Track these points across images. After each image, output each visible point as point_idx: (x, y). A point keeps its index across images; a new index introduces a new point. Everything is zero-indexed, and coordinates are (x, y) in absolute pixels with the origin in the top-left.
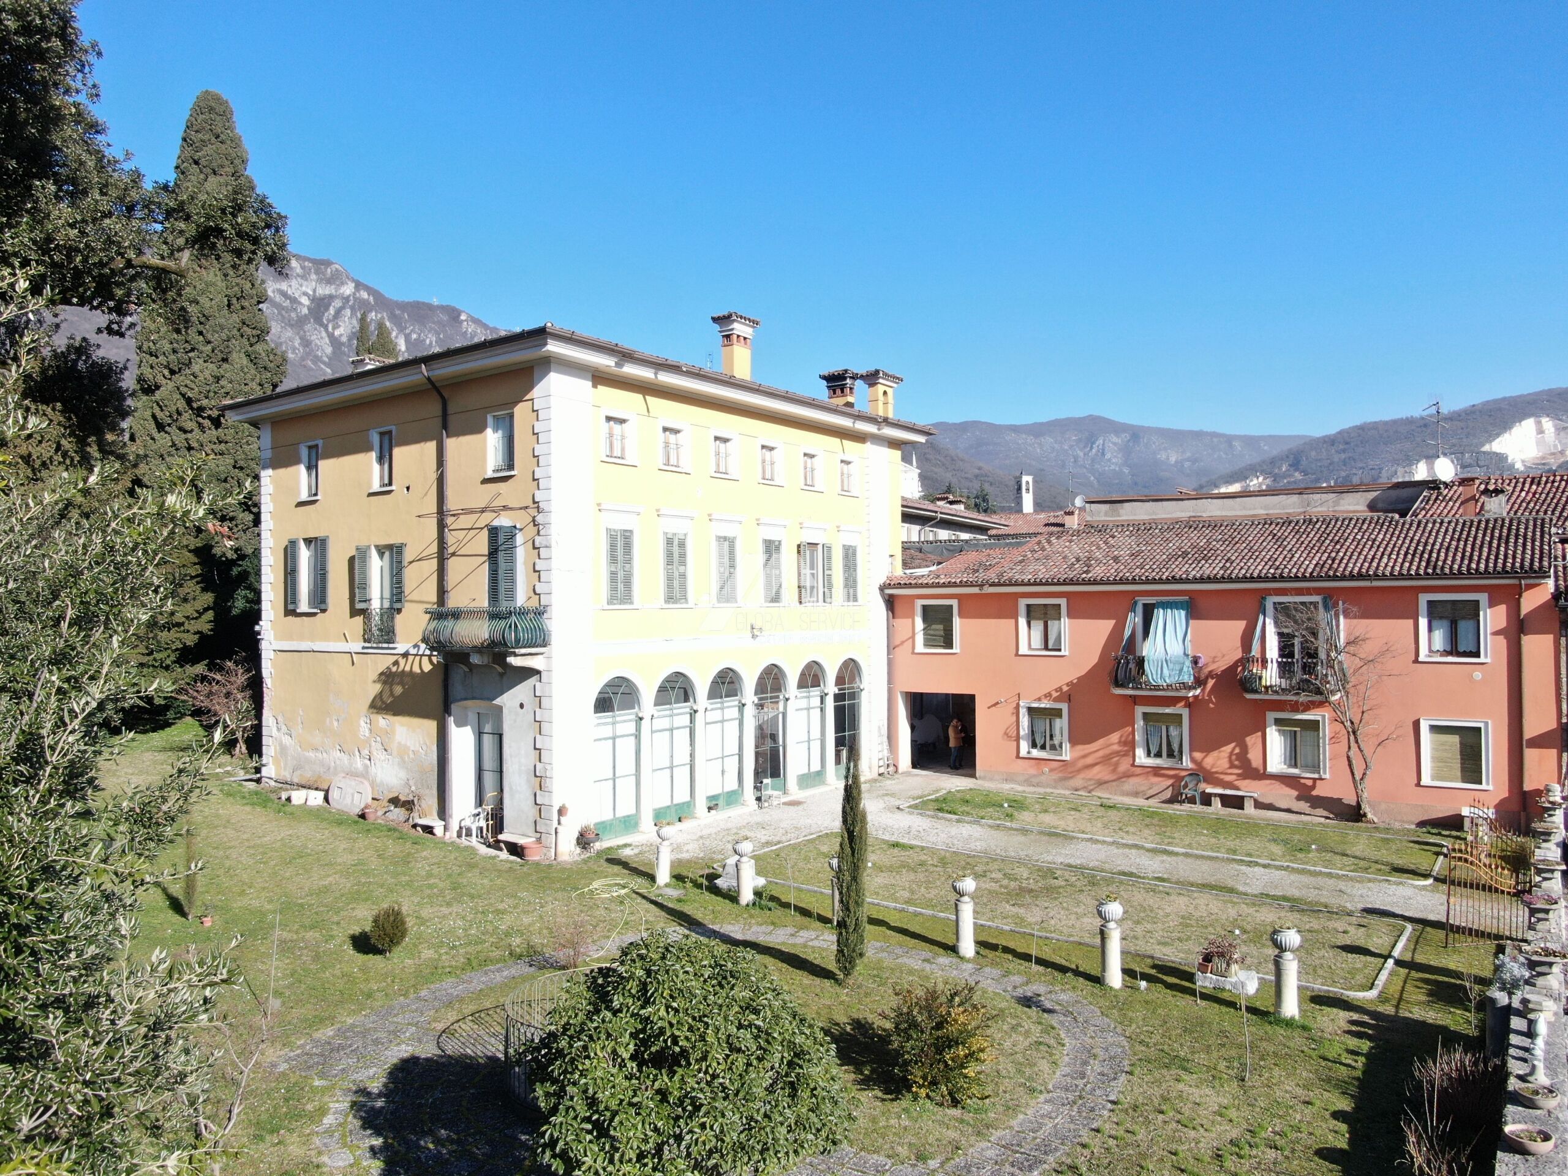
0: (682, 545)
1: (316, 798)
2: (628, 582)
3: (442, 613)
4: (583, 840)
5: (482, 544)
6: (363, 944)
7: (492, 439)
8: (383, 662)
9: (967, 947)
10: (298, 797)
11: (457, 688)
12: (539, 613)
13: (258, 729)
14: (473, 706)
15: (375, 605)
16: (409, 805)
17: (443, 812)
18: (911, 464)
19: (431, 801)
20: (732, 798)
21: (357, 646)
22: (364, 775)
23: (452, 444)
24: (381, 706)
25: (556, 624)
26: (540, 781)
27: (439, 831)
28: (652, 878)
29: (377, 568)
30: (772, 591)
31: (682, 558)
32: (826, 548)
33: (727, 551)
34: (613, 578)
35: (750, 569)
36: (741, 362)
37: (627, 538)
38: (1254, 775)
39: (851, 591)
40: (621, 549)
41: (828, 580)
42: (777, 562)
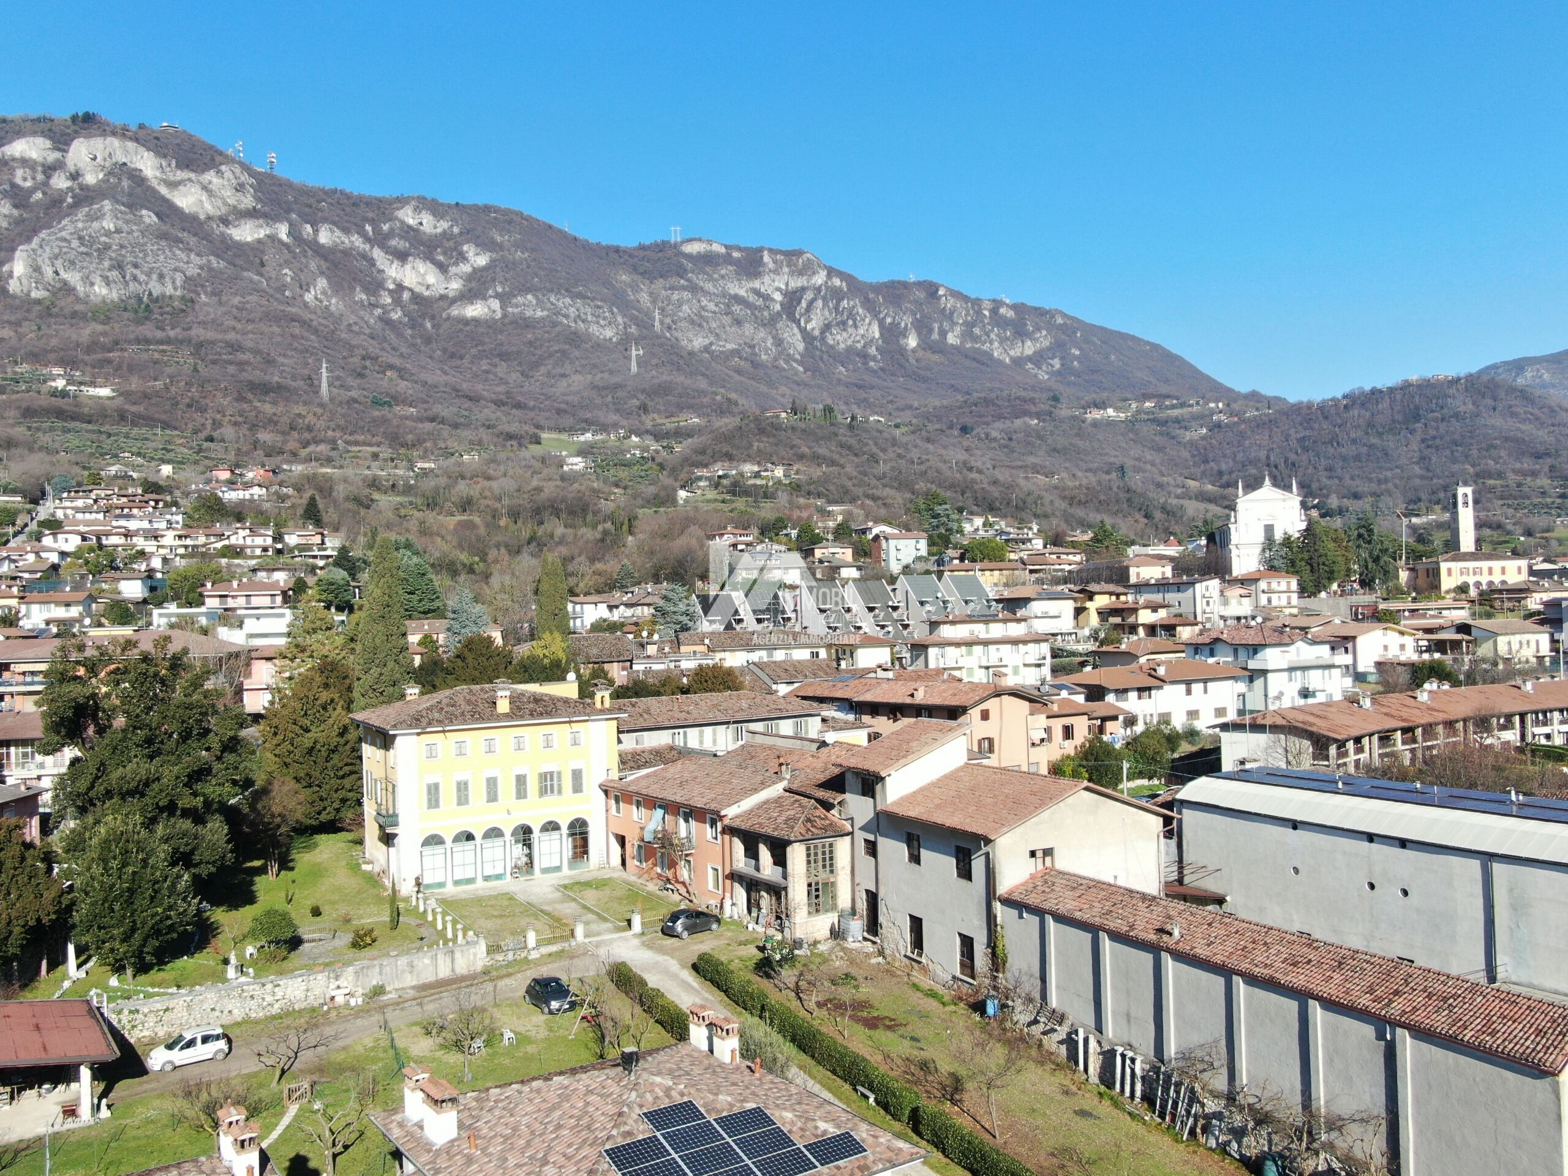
0: (466, 784)
2: (437, 801)
3: (387, 813)
5: (391, 788)
7: (391, 753)
11: (388, 836)
12: (396, 817)
15: (379, 801)
16: (385, 873)
17: (389, 877)
18: (1291, 492)
20: (498, 877)
22: (379, 860)
23: (386, 754)
24: (379, 838)
25: (401, 819)
27: (387, 882)
29: (379, 786)
30: (521, 793)
31: (466, 789)
32: (559, 773)
33: (492, 783)
34: (429, 800)
35: (507, 788)
36: (503, 706)
37: (436, 786)
38: (677, 881)
39: (577, 788)
40: (433, 791)
41: (560, 786)
42: (525, 783)
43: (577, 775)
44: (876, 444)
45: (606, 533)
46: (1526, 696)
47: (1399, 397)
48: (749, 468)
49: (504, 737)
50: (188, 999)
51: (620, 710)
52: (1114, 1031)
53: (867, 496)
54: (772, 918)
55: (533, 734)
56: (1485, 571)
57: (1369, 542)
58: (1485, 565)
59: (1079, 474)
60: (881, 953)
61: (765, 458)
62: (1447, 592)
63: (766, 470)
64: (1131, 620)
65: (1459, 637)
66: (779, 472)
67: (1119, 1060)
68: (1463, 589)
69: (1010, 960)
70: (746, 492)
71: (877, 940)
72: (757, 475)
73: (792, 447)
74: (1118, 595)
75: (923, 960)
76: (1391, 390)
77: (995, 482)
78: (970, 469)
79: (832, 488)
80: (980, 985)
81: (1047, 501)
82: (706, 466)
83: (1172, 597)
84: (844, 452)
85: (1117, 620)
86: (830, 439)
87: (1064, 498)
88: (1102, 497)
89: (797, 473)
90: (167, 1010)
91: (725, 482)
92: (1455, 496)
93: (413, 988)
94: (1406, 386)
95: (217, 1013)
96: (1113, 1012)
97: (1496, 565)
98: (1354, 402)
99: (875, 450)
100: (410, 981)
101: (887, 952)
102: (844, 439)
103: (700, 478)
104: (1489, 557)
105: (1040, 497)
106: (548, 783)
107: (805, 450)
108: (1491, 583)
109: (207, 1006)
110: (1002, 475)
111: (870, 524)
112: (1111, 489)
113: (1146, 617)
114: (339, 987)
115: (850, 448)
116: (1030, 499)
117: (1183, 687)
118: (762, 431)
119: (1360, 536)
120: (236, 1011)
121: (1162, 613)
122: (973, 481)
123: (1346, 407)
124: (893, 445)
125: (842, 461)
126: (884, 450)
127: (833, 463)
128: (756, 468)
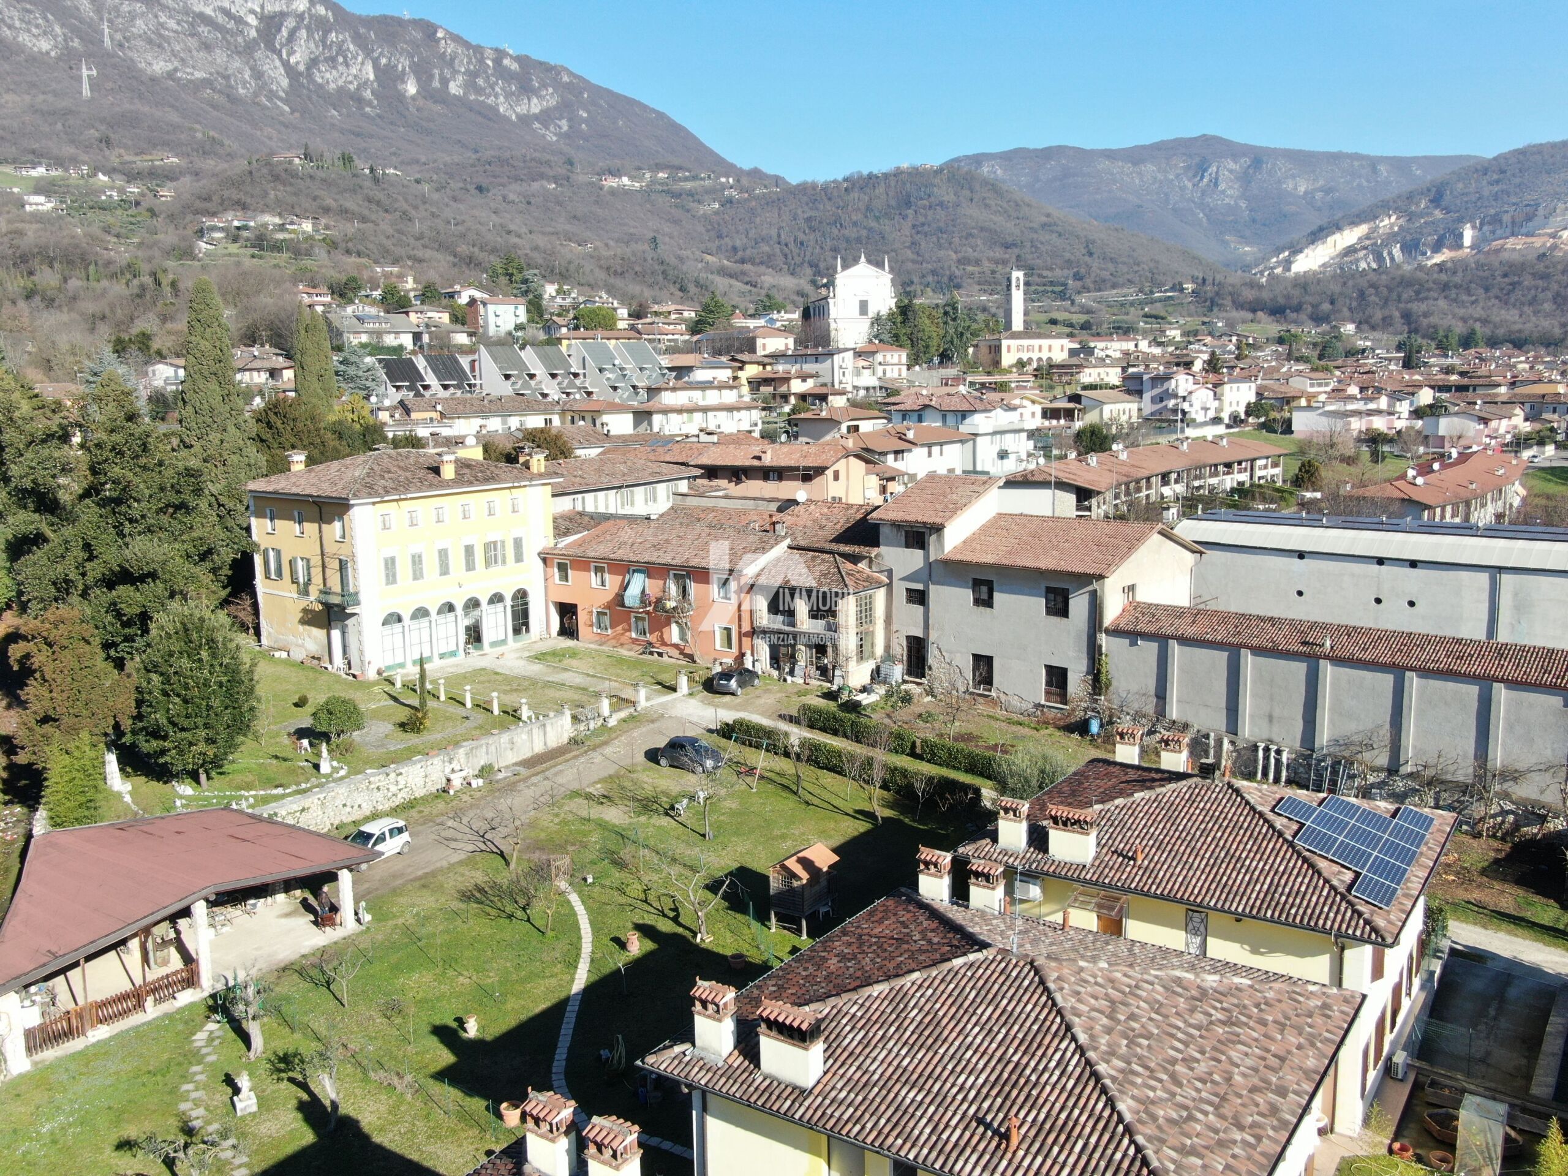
0: (420, 556)
1: (284, 655)
2: (394, 576)
3: (326, 592)
4: (379, 673)
5: (336, 565)
6: (296, 705)
7: (337, 525)
8: (303, 603)
9: (469, 705)
10: (277, 654)
11: (332, 617)
12: (357, 593)
13: (258, 624)
14: (339, 624)
15: (301, 580)
16: (319, 659)
17: (331, 662)
18: (883, 269)
19: (327, 658)
20: (453, 654)
21: (296, 596)
22: (302, 646)
23: (324, 527)
24: (303, 622)
25: (362, 597)
26: (361, 652)
27: (330, 667)
28: (393, 684)
29: (300, 565)
30: (470, 566)
31: (420, 562)
32: (503, 542)
33: (443, 554)
34: (387, 576)
35: (457, 560)
36: (448, 472)
37: (393, 559)
38: (664, 644)
39: (519, 558)
40: (390, 564)
41: (504, 556)
42: (473, 554)
43: (518, 543)
44: (406, 200)
45: (143, 288)
46: (1184, 453)
47: (893, 183)
48: (272, 220)
49: (451, 504)
50: (322, 796)
51: (556, 474)
52: (1250, 731)
53: (409, 258)
54: (812, 670)
55: (477, 500)
56: (1037, 348)
57: (954, 320)
58: (1036, 342)
59: (611, 243)
60: (930, 692)
61: (289, 209)
62: (1011, 366)
63: (292, 223)
64: (783, 389)
65: (1071, 405)
66: (307, 226)
67: (1261, 754)
68: (1021, 364)
69: (1114, 683)
70: (277, 247)
71: (923, 680)
72: (282, 228)
73: (315, 199)
74: (764, 365)
75: (993, 694)
76: (886, 176)
77: (536, 248)
78: (509, 232)
79: (371, 246)
80: (1074, 710)
81: (587, 269)
82: (214, 214)
83: (809, 367)
84: (374, 207)
85: (770, 389)
86: (354, 191)
87: (601, 267)
88: (637, 269)
89: (327, 227)
90: (303, 810)
91: (245, 234)
92: (1009, 280)
93: (516, 764)
94: (898, 173)
95: (348, 809)
96: (1252, 716)
97: (1045, 343)
98: (854, 185)
99: (406, 206)
100: (511, 758)
101: (938, 690)
102: (371, 193)
103: (214, 229)
104: (1039, 336)
105: (579, 267)
106: (493, 554)
107: (329, 202)
108: (1040, 359)
109: (339, 802)
110: (541, 241)
111: (457, 287)
112: (645, 260)
113: (798, 386)
114: (453, 771)
115: (378, 203)
116: (572, 268)
117: (926, 449)
118: (276, 178)
119: (946, 313)
120: (364, 805)
121: (810, 383)
122: (515, 246)
123: (846, 189)
124: (425, 203)
125: (373, 217)
126: (416, 208)
127: (364, 220)
128: (277, 220)
